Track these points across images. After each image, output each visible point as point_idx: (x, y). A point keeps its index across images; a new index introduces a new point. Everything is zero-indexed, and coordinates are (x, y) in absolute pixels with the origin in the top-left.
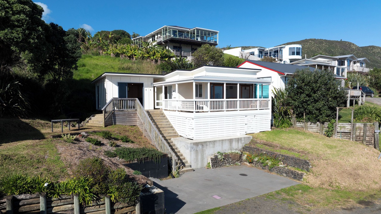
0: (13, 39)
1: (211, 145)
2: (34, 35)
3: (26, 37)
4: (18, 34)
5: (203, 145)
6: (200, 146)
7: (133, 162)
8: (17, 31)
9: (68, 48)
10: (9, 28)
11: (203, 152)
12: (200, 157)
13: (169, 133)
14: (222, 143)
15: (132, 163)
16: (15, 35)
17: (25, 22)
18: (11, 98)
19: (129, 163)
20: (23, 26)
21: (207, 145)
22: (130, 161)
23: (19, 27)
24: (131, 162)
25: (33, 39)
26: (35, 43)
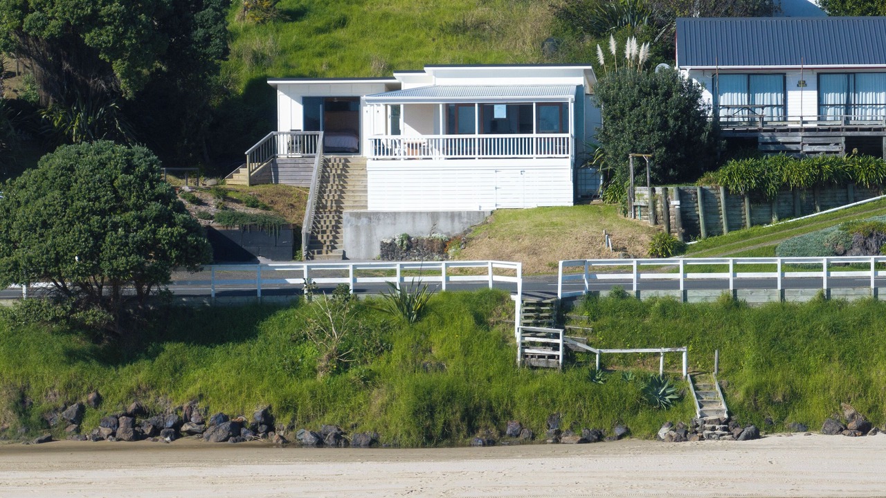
0: (101, 45)
1: (389, 221)
2: (132, 33)
3: (119, 37)
4: (108, 36)
5: (370, 219)
6: (364, 220)
7: (233, 229)
8: (107, 31)
9: (195, 39)
10: (96, 29)
11: (371, 232)
12: (363, 239)
13: (356, 201)
14: (414, 218)
15: (231, 230)
16: (104, 38)
17: (118, 15)
18: (105, 131)
19: (225, 229)
20: (115, 21)
21: (379, 219)
22: (227, 227)
23: (109, 24)
24: (229, 228)
25: (130, 39)
26: (132, 45)
